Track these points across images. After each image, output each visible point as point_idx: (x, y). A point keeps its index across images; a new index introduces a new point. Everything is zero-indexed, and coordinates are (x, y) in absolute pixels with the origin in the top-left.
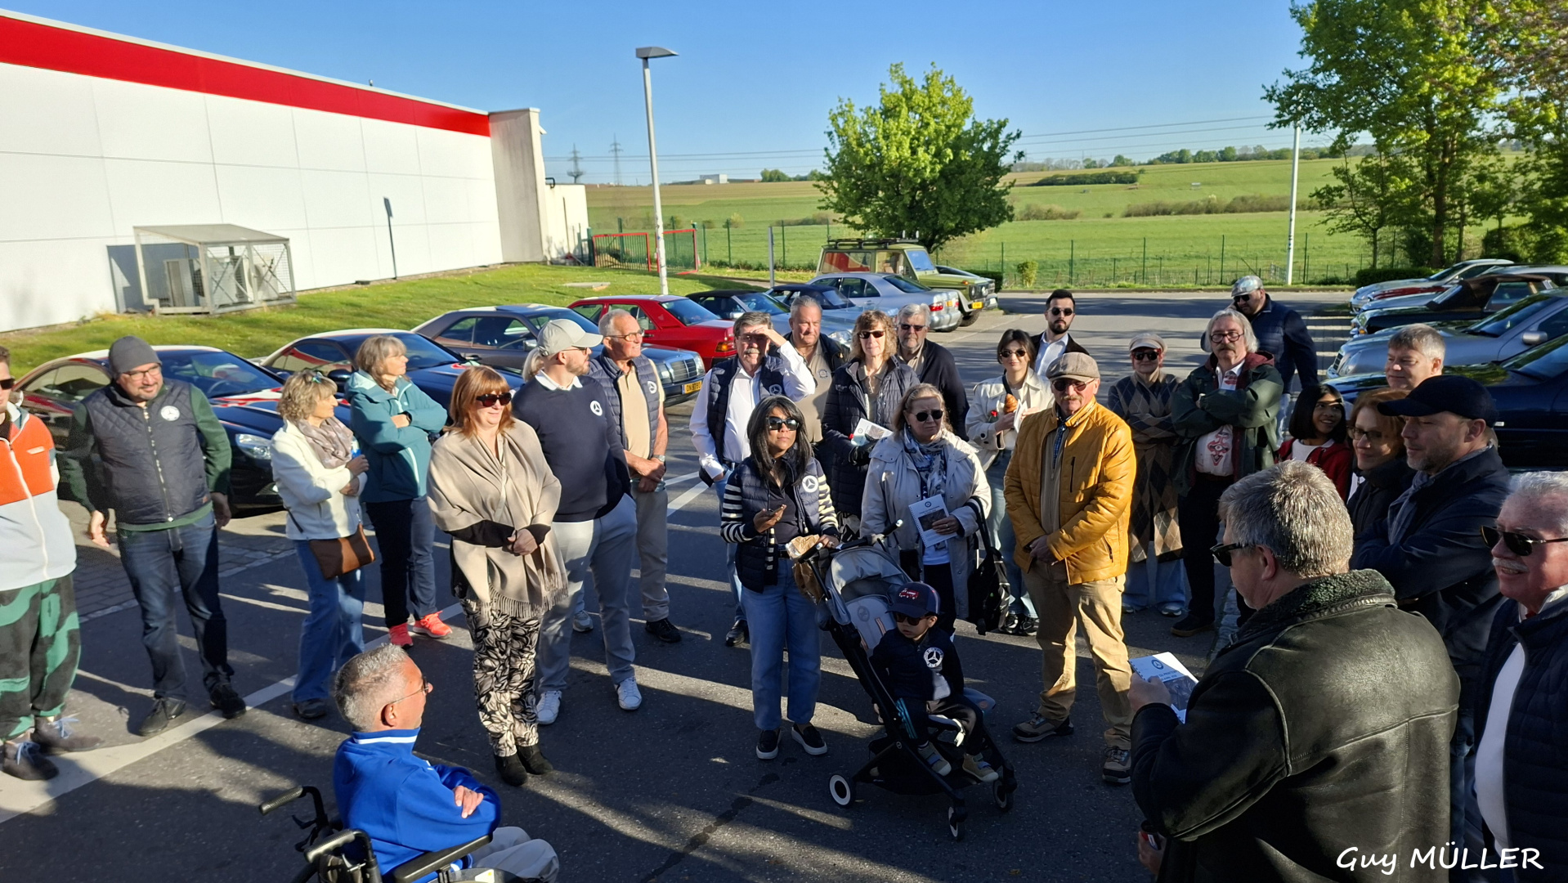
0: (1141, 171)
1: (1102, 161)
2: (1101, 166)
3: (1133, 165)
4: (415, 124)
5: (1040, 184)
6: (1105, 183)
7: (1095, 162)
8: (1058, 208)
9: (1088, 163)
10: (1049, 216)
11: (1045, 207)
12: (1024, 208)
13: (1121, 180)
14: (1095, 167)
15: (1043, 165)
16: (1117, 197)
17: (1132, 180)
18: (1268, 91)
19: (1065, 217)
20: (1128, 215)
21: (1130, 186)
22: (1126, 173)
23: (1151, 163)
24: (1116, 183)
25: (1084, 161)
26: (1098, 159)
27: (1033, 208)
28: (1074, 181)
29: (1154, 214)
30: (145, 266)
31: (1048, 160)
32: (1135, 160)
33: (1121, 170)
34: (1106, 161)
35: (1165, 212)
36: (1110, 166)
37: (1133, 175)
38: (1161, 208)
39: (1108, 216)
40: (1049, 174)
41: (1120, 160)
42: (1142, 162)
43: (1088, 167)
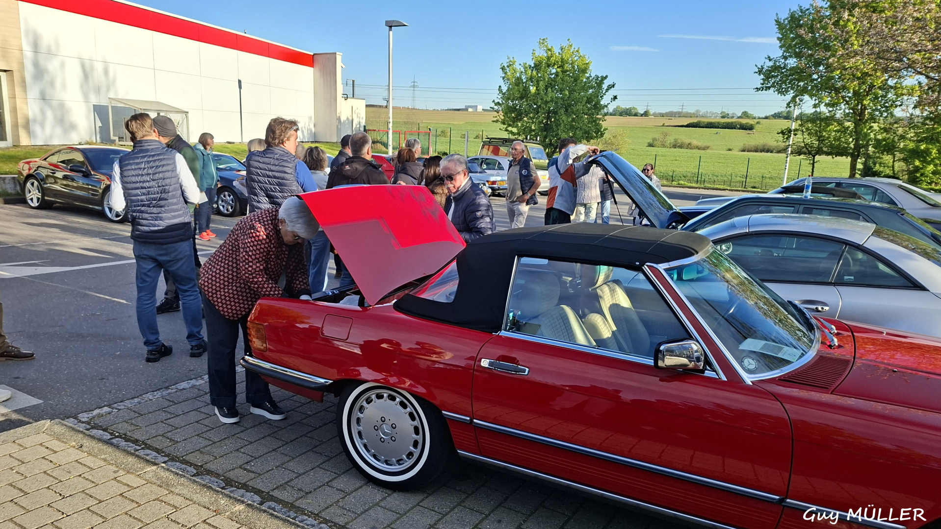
0: (758, 123)
1: (733, 114)
2: (733, 117)
3: (755, 118)
4: (269, 57)
5: (688, 126)
6: (732, 128)
7: (728, 114)
8: (695, 142)
9: (723, 114)
10: (689, 146)
11: (687, 141)
12: (673, 141)
13: (743, 127)
14: (728, 118)
15: (694, 114)
16: (740, 138)
17: (750, 128)
18: (759, 68)
19: (698, 148)
20: (743, 151)
21: (748, 132)
22: (747, 123)
23: (766, 118)
24: (739, 129)
25: (721, 113)
26: (730, 112)
27: (679, 141)
28: (710, 126)
29: (761, 152)
30: (112, 119)
31: (698, 111)
32: (756, 115)
33: (744, 121)
34: (736, 114)
35: (769, 151)
36: (739, 117)
37: (751, 125)
38: (766, 148)
39: (730, 150)
40: (695, 120)
41: (745, 115)
42: (761, 116)
43: (723, 117)
